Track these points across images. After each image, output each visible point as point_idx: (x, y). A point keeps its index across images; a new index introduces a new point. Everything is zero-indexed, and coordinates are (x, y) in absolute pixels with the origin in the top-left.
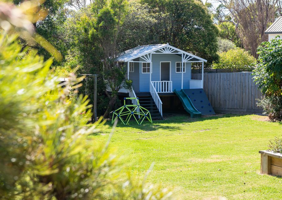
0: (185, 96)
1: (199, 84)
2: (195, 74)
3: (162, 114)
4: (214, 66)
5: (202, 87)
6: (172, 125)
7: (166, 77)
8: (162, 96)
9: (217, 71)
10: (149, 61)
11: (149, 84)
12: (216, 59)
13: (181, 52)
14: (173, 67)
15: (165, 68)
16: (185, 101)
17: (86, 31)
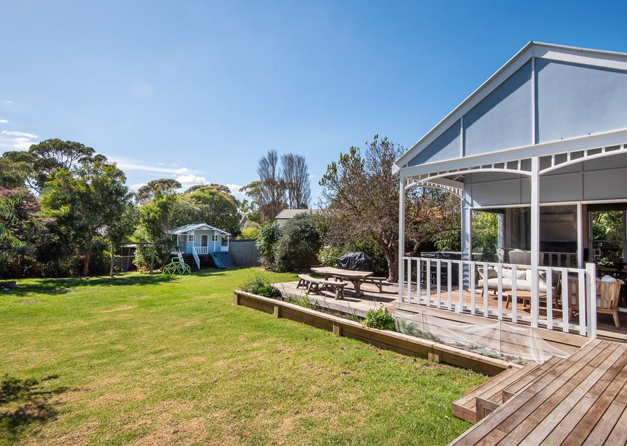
0: (216, 256)
1: (226, 249)
2: (224, 242)
3: (199, 266)
4: (238, 238)
5: (228, 250)
6: (206, 274)
7: (205, 244)
8: (201, 257)
9: (240, 241)
10: (193, 234)
11: (192, 249)
12: (239, 233)
13: (215, 229)
14: (210, 238)
15: (205, 238)
16: (216, 260)
17: (149, 214)
